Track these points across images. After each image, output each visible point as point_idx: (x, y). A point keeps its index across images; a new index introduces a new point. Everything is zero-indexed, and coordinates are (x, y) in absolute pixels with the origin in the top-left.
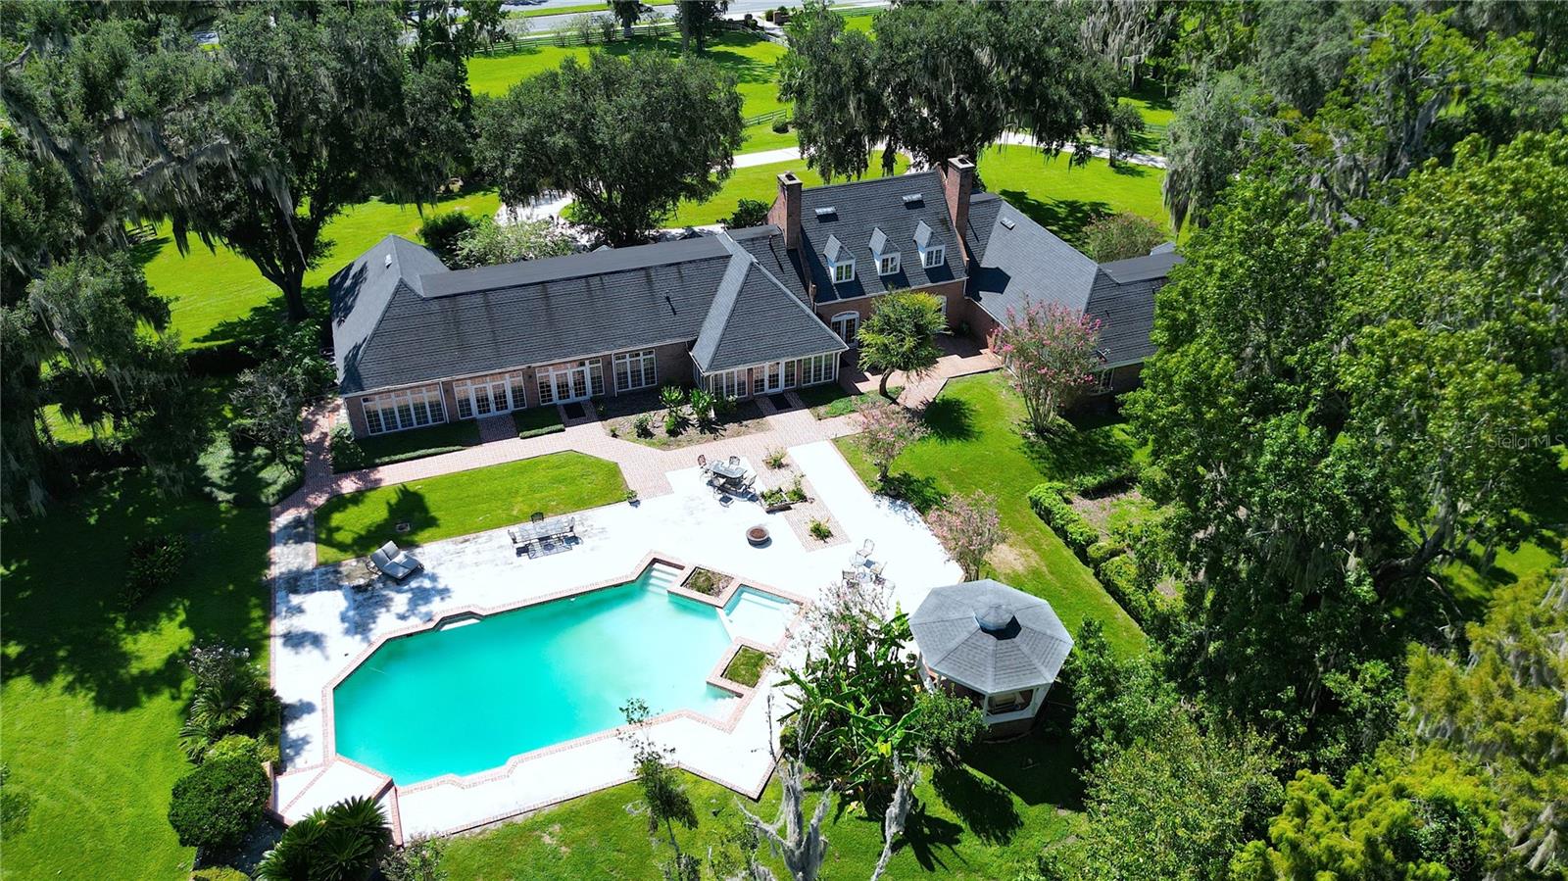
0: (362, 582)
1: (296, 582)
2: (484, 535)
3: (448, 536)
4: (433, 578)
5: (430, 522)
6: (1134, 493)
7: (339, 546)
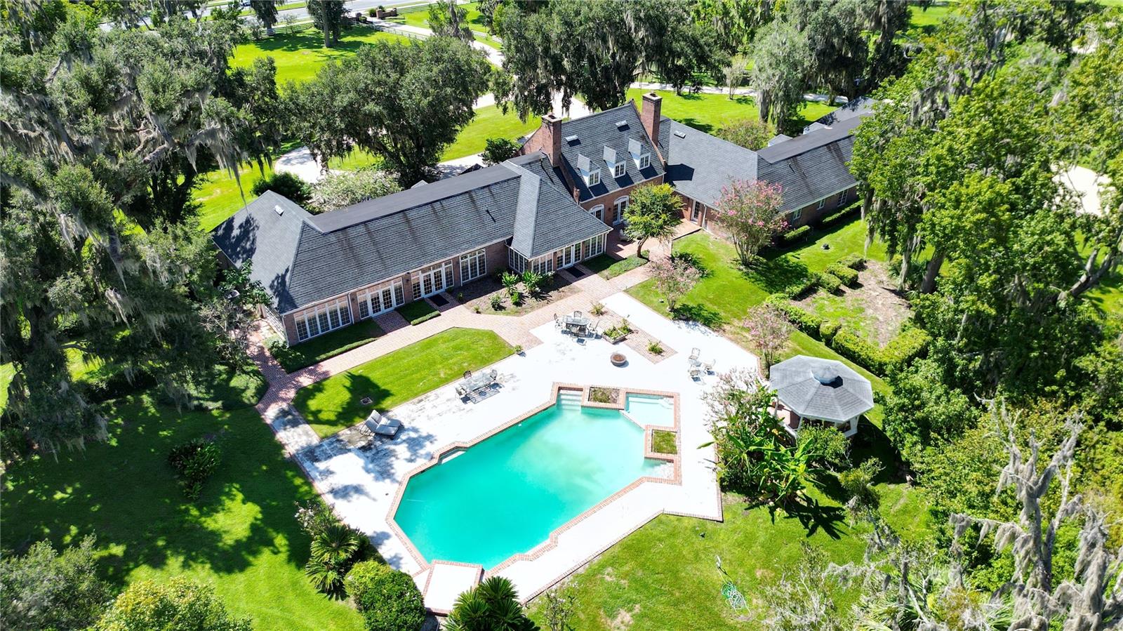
0: (363, 443)
1: (312, 454)
2: (432, 394)
4: (415, 430)
5: (385, 394)
6: (822, 293)
7: (329, 422)
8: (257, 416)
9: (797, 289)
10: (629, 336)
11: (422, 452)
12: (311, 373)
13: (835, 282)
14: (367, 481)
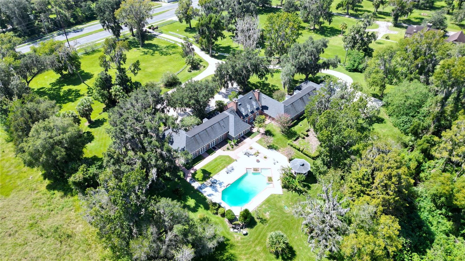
0: (210, 185)
1: (200, 188)
2: (220, 172)
3: (215, 174)
4: (219, 181)
5: (210, 173)
6: (300, 139)
7: (201, 181)
8: (185, 181)
9: (294, 139)
10: (259, 154)
11: (222, 186)
12: (193, 169)
13: (303, 136)
14: (213, 192)
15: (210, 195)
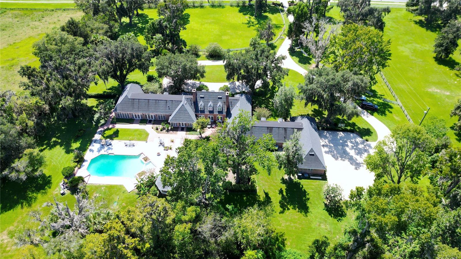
1: (95, 141)
3: (118, 140)
4: (112, 146)
10: (168, 150)
11: (108, 151)
12: (113, 125)
14: (96, 150)
15: (91, 150)
